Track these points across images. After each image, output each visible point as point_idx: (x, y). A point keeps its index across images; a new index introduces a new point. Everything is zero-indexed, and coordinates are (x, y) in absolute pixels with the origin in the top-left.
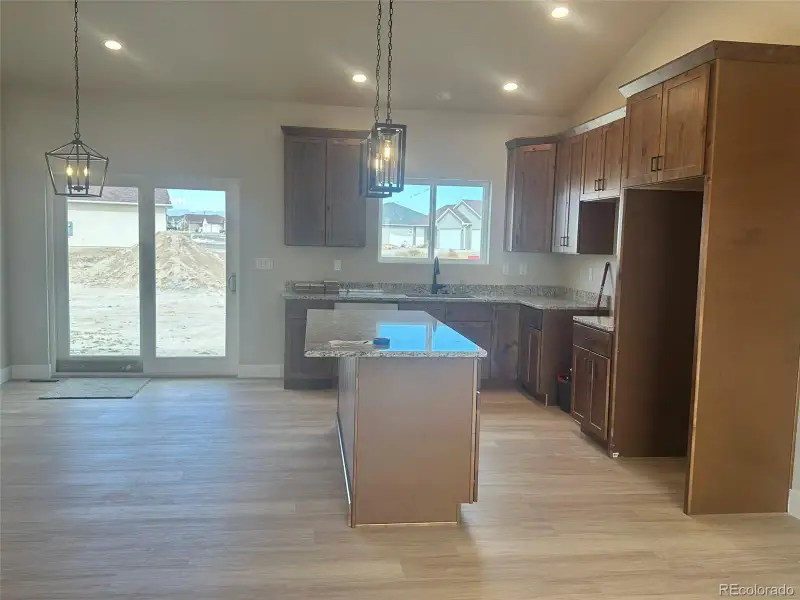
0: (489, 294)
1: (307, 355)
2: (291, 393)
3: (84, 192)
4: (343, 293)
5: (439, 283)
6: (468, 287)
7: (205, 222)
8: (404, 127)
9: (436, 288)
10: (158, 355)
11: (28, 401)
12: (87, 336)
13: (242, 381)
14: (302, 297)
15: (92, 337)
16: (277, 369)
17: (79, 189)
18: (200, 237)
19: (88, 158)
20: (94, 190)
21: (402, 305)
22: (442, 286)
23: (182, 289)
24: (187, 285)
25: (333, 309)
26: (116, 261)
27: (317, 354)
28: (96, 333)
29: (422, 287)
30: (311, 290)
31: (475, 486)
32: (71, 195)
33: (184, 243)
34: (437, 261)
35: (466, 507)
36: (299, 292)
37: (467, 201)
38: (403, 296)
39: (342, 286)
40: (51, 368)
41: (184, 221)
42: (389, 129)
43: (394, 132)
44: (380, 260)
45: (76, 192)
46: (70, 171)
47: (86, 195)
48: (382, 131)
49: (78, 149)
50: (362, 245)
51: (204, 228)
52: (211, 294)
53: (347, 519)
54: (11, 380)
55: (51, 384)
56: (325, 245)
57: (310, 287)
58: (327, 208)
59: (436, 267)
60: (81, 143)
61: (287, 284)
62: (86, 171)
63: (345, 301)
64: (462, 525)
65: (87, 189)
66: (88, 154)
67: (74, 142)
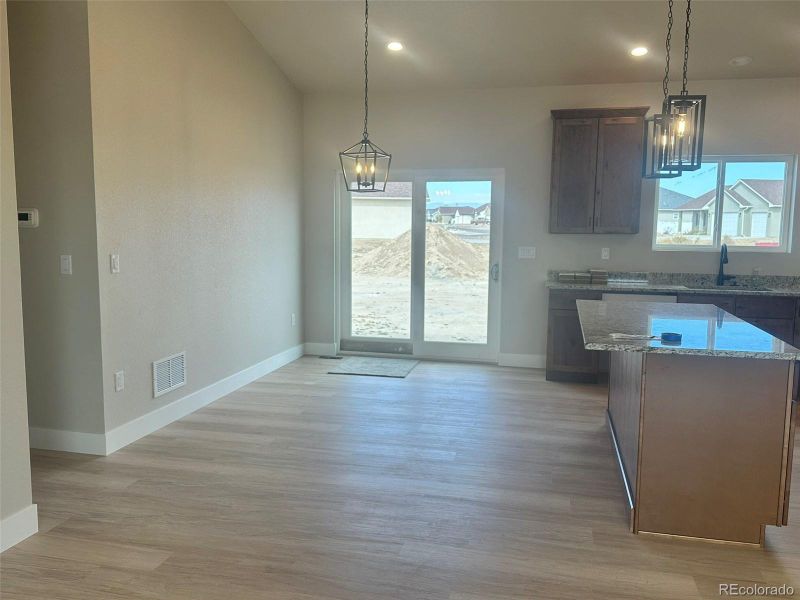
0: (790, 287)
1: (587, 347)
2: (553, 385)
3: (370, 187)
4: (613, 283)
5: (725, 272)
6: (763, 278)
7: (457, 214)
8: (703, 98)
9: (722, 279)
10: (425, 339)
11: (319, 375)
12: (360, 319)
13: (503, 369)
14: (566, 287)
15: (364, 321)
16: (537, 360)
17: (366, 184)
18: (453, 228)
19: (375, 157)
20: (379, 185)
21: (681, 297)
22: (729, 278)
23: (438, 278)
24: (442, 274)
25: (601, 299)
26: (382, 251)
27: (599, 347)
28: (367, 317)
29: (704, 278)
30: (576, 280)
31: (786, 507)
32: (359, 190)
33: (441, 234)
34: (724, 248)
35: (771, 531)
36: (564, 282)
37: (747, 181)
38: (682, 288)
39: (610, 276)
40: (336, 345)
41: (438, 213)
42: (683, 101)
43: (691, 104)
44: (654, 248)
45: (364, 188)
46: (359, 169)
47: (373, 190)
48: (675, 104)
49: (367, 147)
50: (635, 230)
51: (456, 219)
52: (464, 283)
53: (629, 523)
54: (305, 355)
55: (338, 361)
56: (593, 233)
57: (575, 277)
58: (596, 192)
59: (724, 255)
60: (368, 142)
61: (550, 273)
62: (373, 169)
63: (614, 291)
64: (767, 550)
65: (373, 184)
66: (375, 152)
67: (363, 142)
